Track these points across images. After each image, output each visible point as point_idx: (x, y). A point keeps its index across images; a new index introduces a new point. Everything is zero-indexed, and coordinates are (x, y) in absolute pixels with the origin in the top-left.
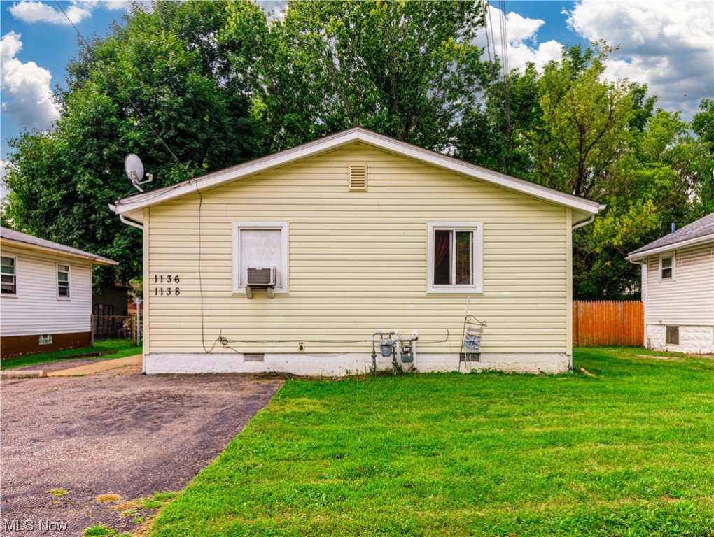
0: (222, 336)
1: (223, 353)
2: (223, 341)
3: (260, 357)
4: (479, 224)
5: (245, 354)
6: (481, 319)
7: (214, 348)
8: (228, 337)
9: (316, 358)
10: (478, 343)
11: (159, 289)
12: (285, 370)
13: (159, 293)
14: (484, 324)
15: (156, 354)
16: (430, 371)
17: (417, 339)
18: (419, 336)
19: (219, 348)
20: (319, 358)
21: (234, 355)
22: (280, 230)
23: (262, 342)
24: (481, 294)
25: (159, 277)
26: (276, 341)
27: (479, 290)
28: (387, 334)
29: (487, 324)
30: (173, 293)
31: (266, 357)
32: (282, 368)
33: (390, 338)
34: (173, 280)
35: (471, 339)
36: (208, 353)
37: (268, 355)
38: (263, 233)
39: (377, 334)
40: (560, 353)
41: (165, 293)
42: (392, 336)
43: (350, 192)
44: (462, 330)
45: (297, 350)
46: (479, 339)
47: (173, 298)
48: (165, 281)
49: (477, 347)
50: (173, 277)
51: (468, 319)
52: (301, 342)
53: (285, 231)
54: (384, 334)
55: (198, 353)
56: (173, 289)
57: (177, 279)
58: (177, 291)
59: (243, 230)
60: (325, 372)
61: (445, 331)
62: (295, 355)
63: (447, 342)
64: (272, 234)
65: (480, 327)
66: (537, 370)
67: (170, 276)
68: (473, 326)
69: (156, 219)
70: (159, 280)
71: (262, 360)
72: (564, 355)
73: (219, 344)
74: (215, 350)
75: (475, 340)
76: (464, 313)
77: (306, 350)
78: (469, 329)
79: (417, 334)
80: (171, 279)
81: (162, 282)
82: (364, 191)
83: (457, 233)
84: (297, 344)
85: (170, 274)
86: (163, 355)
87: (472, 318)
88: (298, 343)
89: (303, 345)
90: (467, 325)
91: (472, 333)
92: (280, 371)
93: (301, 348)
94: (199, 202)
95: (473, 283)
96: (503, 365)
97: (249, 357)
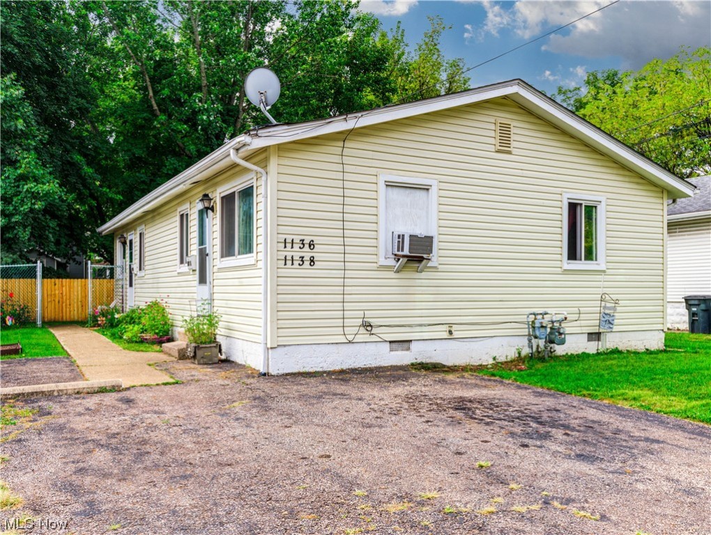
0: (365, 319)
1: (366, 342)
2: (367, 326)
3: (406, 345)
4: (603, 199)
5: (391, 342)
6: (614, 297)
7: (357, 336)
8: (373, 322)
9: (465, 343)
10: (612, 322)
11: (289, 258)
12: (433, 360)
13: (289, 263)
14: (616, 302)
15: (285, 346)
16: (564, 353)
17: (566, 318)
18: (568, 316)
19: (363, 336)
20: (467, 343)
21: (379, 344)
22: (428, 189)
23: (410, 326)
24: (604, 271)
25: (289, 240)
26: (425, 325)
27: (603, 267)
28: (541, 314)
29: (620, 302)
30: (307, 263)
31: (413, 346)
32: (430, 358)
33: (543, 318)
34: (307, 246)
35: (607, 318)
36: (350, 342)
37: (416, 342)
38: (408, 191)
39: (531, 314)
40: (658, 330)
41: (296, 263)
42: (545, 316)
43: (497, 152)
44: (599, 309)
45: (446, 335)
46: (613, 318)
47: (306, 270)
48: (296, 247)
49: (611, 326)
50: (307, 241)
51: (603, 297)
52: (450, 325)
53: (434, 191)
54: (538, 314)
55: (337, 343)
56: (307, 258)
57: (311, 245)
58: (312, 261)
59: (390, 185)
60: (472, 360)
61: (576, 310)
62: (444, 341)
63: (578, 322)
64: (418, 193)
65: (613, 305)
66: (643, 347)
67: (303, 240)
68: (608, 305)
69: (286, 162)
70: (289, 246)
71: (408, 349)
72: (661, 332)
73: (362, 330)
74: (359, 338)
75: (610, 319)
76: (600, 291)
77: (456, 334)
78: (605, 307)
79: (565, 313)
80: (304, 245)
81: (292, 247)
82: (510, 153)
83: (585, 206)
84: (446, 328)
85: (302, 237)
86: (294, 347)
87: (606, 296)
88: (448, 326)
89: (453, 329)
90: (603, 303)
91: (607, 312)
92: (428, 361)
93: (450, 332)
94: (341, 144)
95: (596, 260)
96: (620, 344)
97: (394, 345)
